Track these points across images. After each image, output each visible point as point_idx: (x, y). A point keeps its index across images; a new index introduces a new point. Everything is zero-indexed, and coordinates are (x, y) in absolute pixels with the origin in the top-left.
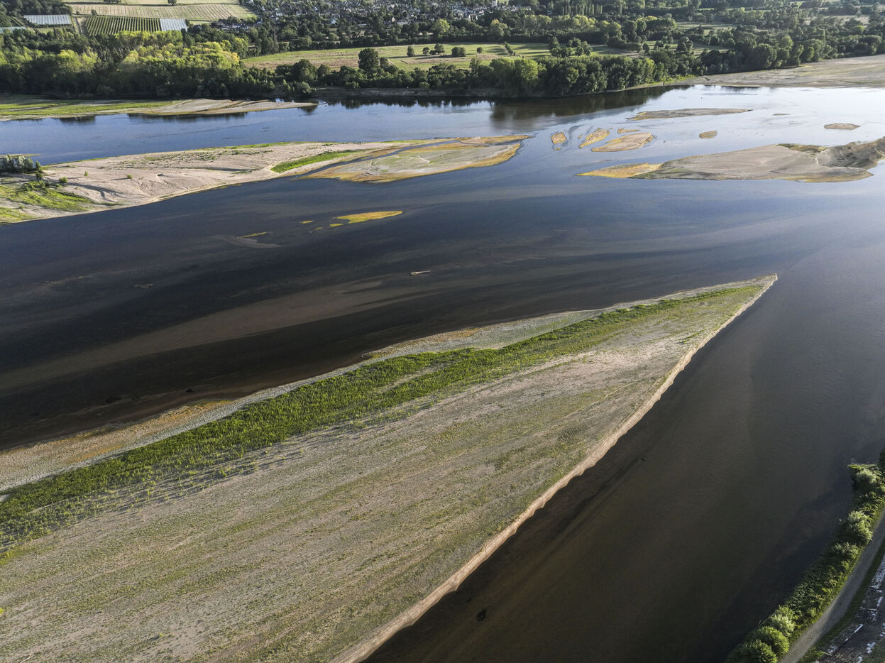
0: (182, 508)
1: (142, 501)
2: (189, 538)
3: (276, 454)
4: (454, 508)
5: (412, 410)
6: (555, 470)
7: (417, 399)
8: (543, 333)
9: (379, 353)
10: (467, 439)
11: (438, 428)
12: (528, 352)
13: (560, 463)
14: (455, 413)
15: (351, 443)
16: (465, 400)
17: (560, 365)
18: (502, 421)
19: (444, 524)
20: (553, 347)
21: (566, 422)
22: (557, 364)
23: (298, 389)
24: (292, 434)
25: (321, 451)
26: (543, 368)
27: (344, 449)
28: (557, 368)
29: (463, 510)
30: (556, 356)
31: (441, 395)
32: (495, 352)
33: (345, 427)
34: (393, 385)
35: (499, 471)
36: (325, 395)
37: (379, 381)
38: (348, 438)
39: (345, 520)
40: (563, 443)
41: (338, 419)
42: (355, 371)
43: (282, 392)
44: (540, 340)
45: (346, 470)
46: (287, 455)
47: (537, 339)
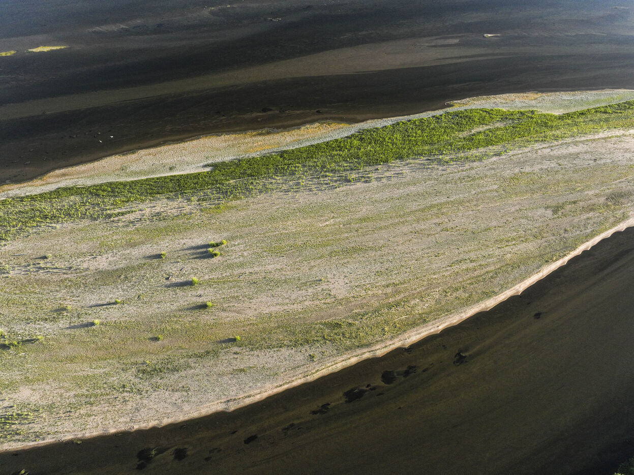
0: (325, 198)
1: (298, 188)
2: (332, 220)
3: (386, 171)
4: (520, 237)
5: (487, 155)
6: (601, 223)
7: (490, 147)
8: (598, 105)
9: (459, 103)
10: (531, 186)
11: (507, 173)
12: (584, 122)
13: (606, 219)
14: (522, 164)
15: (440, 173)
16: (529, 154)
17: (612, 137)
18: (559, 177)
19: (512, 247)
20: (607, 120)
21: (614, 186)
22: (610, 136)
23: (398, 124)
24: (396, 159)
25: (418, 175)
26: (596, 137)
27: (435, 177)
28: (609, 140)
29: (526, 240)
30: (609, 128)
31: (509, 146)
32: (556, 117)
33: (435, 160)
34: (471, 132)
35: (556, 216)
36: (419, 132)
37: (460, 127)
38: (438, 169)
39: (439, 229)
40: (609, 203)
41: (430, 152)
42: (441, 115)
43: (385, 124)
44: (596, 112)
45: (438, 193)
46: (394, 174)
47: (594, 111)
